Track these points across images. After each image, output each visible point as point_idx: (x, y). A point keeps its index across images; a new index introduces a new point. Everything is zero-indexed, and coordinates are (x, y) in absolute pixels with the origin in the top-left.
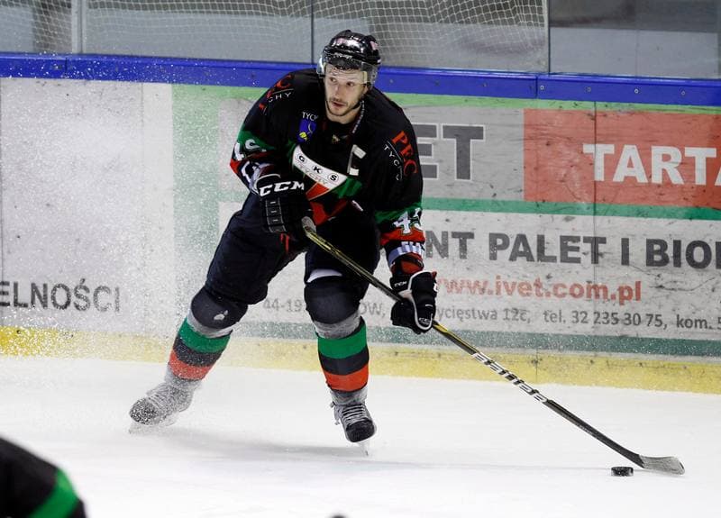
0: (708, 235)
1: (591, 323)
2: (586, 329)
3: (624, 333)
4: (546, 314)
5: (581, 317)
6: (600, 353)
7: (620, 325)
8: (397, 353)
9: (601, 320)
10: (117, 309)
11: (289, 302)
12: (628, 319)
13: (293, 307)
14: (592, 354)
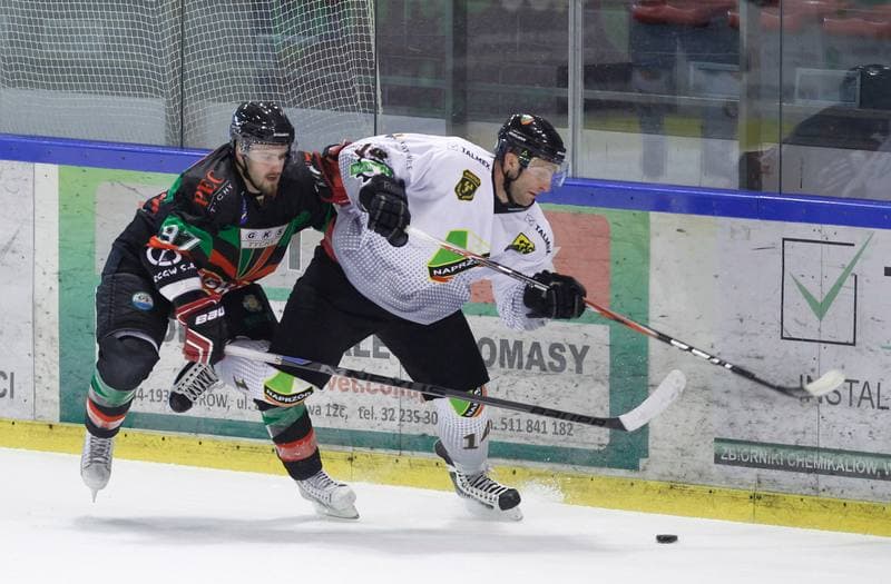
0: (494, 332)
1: (397, 421)
2: (391, 427)
3: (425, 432)
4: (360, 410)
5: (389, 414)
6: (403, 452)
7: (421, 424)
8: (238, 447)
9: (406, 418)
10: (12, 396)
11: (152, 391)
12: (427, 417)
13: (155, 397)
14: (398, 452)
